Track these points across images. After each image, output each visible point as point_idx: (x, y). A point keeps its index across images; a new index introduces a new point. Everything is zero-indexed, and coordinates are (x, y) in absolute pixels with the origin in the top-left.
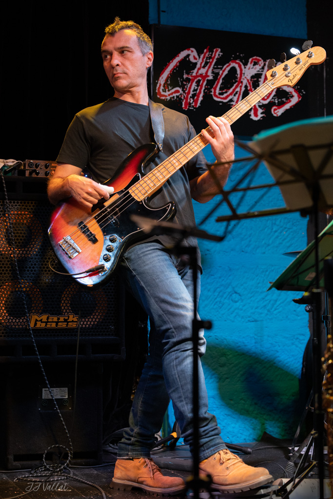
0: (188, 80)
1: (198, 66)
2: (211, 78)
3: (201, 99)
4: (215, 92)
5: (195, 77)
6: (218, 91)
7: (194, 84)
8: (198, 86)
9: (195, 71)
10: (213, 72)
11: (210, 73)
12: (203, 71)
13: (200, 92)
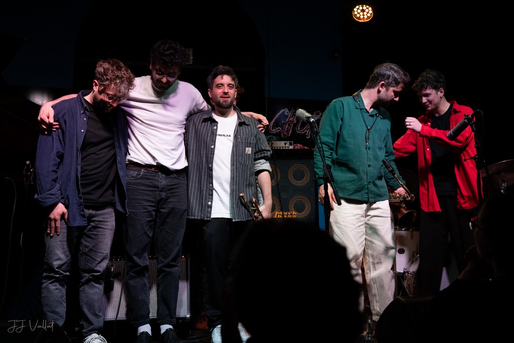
0: (284, 124)
1: (289, 116)
2: (295, 122)
3: (290, 132)
4: (297, 129)
5: (288, 122)
6: (299, 129)
7: (287, 125)
8: (289, 126)
9: (288, 119)
10: (296, 119)
11: (295, 120)
12: (291, 119)
13: (290, 129)
